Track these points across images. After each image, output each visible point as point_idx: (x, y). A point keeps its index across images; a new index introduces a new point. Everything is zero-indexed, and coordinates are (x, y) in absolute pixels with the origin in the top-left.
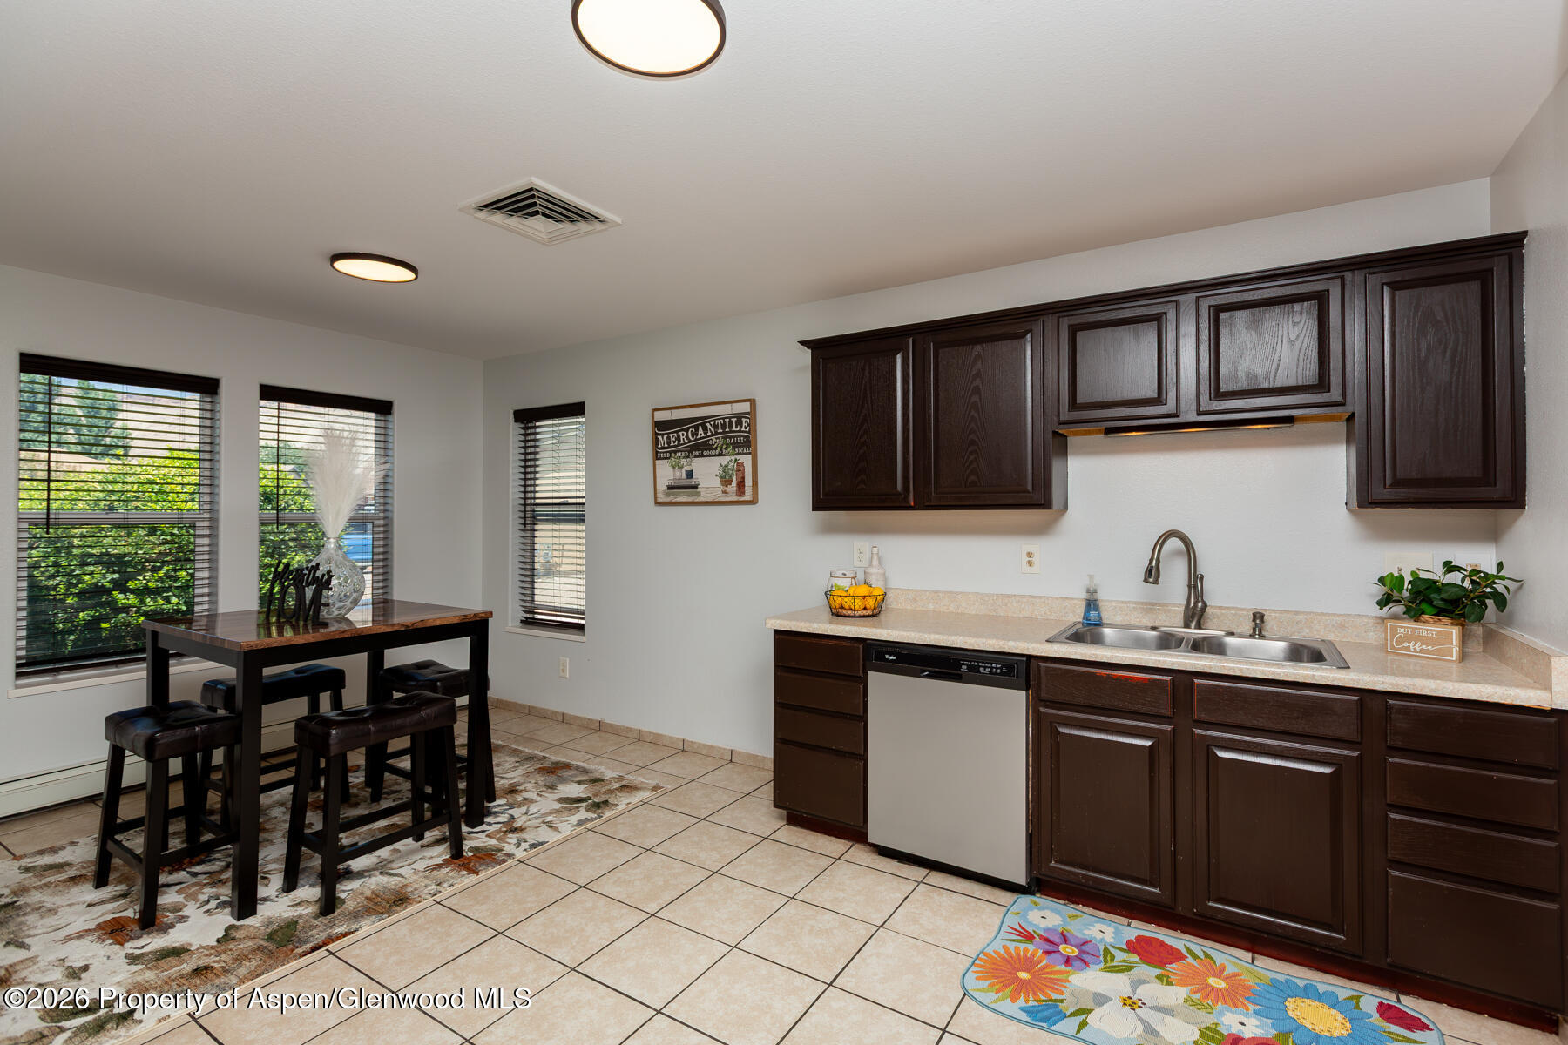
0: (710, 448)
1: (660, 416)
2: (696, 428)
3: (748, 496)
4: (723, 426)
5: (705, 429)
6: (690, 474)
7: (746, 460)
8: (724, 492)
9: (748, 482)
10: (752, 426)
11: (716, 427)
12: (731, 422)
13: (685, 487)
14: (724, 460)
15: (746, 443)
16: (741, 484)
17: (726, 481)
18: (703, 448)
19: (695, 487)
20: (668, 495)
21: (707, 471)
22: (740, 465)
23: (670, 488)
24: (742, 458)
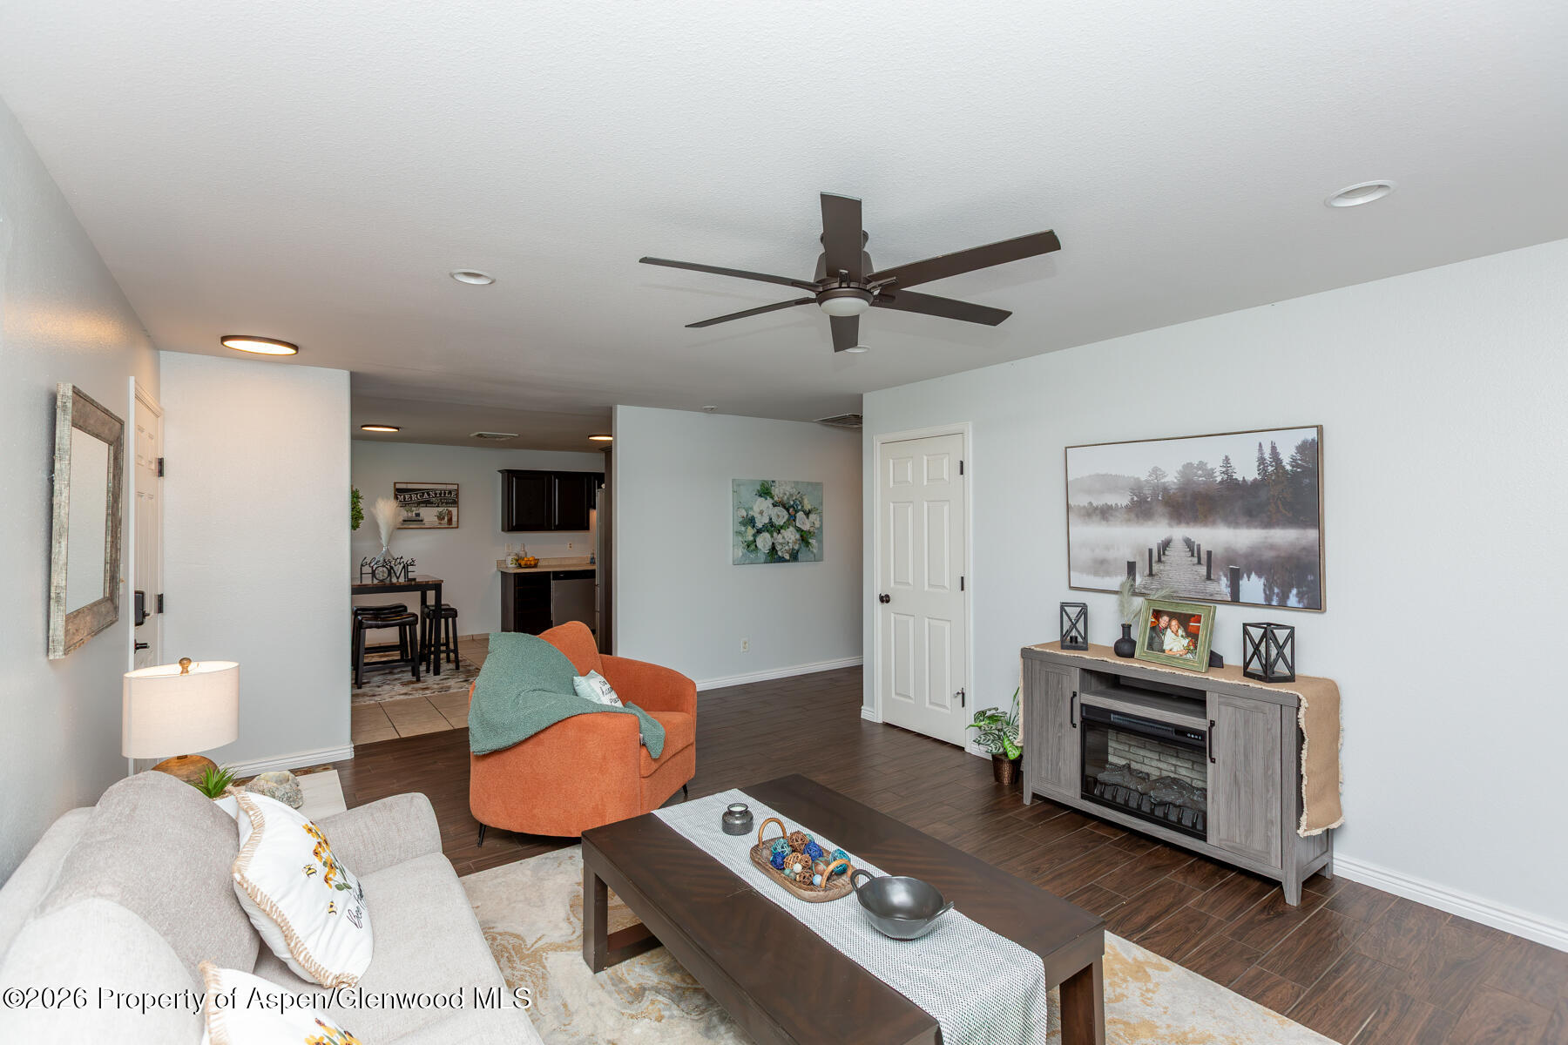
0: (432, 503)
1: (398, 486)
2: (423, 493)
3: (454, 524)
4: (440, 494)
5: (429, 495)
6: (418, 515)
7: (454, 510)
8: (440, 524)
9: (455, 519)
10: (457, 495)
11: (436, 494)
12: (445, 494)
13: (417, 521)
14: (440, 509)
15: (455, 503)
16: (450, 521)
17: (440, 517)
18: (428, 503)
19: (422, 521)
20: (403, 524)
21: (429, 514)
22: (450, 513)
23: (404, 521)
24: (450, 509)
